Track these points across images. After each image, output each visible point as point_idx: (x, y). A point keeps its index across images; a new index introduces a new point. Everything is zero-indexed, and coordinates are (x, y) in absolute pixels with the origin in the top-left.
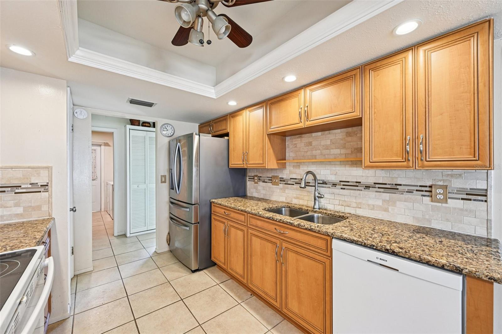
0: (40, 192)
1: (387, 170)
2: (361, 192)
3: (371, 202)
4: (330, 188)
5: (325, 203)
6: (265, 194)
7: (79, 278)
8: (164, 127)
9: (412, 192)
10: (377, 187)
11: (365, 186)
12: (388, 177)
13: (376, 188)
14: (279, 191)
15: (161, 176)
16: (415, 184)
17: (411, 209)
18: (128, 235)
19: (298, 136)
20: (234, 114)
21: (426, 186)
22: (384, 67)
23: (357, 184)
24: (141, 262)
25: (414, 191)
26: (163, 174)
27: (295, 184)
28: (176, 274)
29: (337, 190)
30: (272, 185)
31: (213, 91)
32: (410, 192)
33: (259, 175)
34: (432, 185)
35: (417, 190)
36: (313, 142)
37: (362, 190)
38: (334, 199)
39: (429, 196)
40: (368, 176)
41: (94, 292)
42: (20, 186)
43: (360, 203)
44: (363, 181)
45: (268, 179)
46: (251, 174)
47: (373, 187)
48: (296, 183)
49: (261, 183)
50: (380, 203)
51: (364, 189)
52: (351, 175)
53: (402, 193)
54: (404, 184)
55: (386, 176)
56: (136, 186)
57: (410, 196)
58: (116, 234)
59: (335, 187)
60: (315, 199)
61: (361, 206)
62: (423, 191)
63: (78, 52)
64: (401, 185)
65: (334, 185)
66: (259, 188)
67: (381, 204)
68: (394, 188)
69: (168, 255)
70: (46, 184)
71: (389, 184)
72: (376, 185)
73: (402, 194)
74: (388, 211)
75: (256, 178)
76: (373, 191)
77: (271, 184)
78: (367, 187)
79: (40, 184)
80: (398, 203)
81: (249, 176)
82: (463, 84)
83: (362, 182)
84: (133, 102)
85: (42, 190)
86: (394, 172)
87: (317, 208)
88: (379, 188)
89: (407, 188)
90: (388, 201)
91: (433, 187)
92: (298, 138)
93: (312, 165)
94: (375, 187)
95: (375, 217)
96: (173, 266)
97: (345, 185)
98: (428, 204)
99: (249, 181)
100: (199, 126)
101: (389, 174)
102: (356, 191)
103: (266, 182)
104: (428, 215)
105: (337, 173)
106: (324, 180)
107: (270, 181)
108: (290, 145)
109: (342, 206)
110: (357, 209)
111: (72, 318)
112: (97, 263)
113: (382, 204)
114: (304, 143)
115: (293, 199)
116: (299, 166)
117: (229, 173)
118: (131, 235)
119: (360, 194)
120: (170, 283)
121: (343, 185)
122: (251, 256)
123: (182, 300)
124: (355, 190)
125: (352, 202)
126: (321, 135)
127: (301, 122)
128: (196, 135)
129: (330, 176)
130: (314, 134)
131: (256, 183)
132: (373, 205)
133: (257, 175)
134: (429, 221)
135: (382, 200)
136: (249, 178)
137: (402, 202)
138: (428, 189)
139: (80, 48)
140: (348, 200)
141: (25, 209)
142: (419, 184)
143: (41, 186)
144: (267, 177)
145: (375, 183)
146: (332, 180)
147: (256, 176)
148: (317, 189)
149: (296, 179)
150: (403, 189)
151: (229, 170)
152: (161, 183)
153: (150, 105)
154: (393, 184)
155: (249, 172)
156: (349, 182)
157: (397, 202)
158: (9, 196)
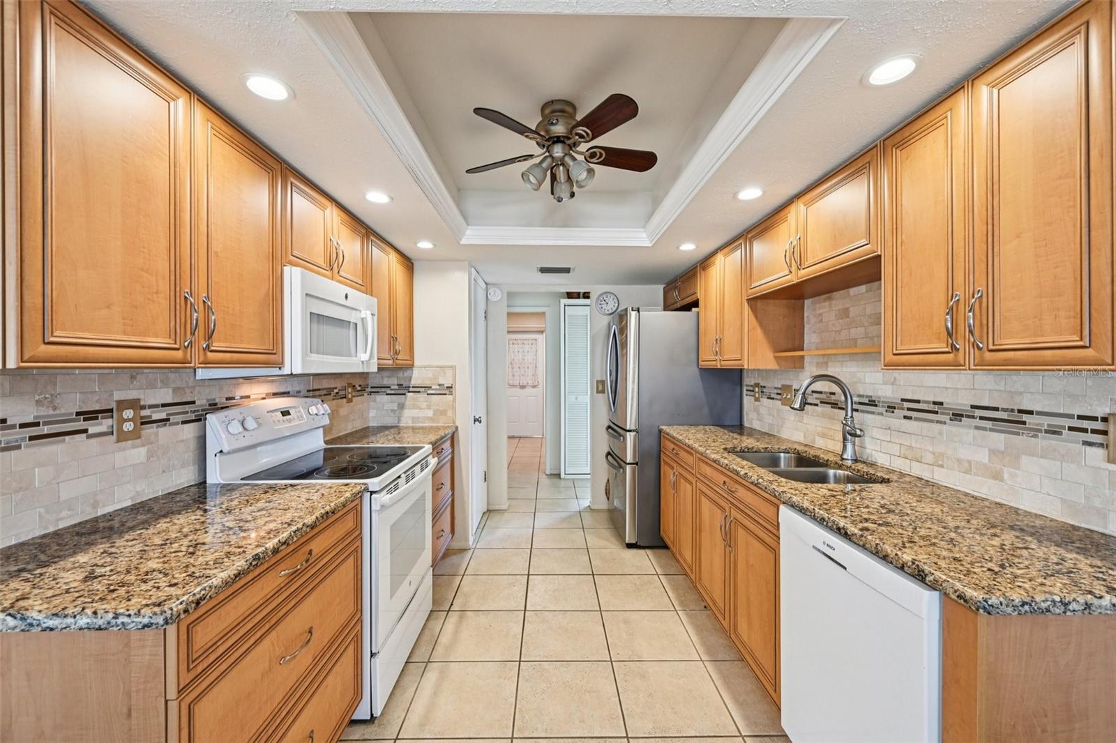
0: (446, 394)
1: (998, 372)
2: (944, 427)
3: (965, 453)
4: (882, 414)
5: (872, 450)
6: (772, 424)
7: (491, 513)
8: (602, 299)
9: (1060, 433)
10: (979, 415)
11: (951, 412)
12: (1000, 391)
13: (976, 418)
14: (793, 419)
15: (597, 381)
16: (1067, 412)
17: (1056, 479)
18: (563, 476)
19: (824, 296)
20: (704, 263)
21: (1095, 419)
22: (917, 138)
23: (936, 408)
24: (564, 515)
25: (1063, 431)
26: (599, 379)
27: (819, 404)
28: (603, 543)
29: (896, 421)
30: (782, 404)
31: (644, 235)
32: (1054, 431)
33: (762, 384)
34: (1109, 414)
35: (1071, 429)
36: (851, 309)
37: (945, 423)
38: (890, 442)
39: (1101, 445)
40: (957, 389)
41: (501, 532)
42: (431, 387)
43: (942, 455)
44: (947, 401)
45: (776, 391)
46: (750, 382)
47: (968, 417)
48: (821, 402)
49: (765, 401)
50: (983, 456)
51: (951, 420)
52: (922, 386)
53: (1035, 432)
54: (1040, 410)
55: (997, 387)
56: (573, 398)
57: (1053, 442)
58: (548, 472)
59: (893, 412)
60: (845, 439)
61: (943, 461)
62: (1085, 431)
63: (468, 232)
64: (1031, 412)
65: (891, 408)
66: (763, 411)
67: (986, 460)
68: (1016, 420)
69: (605, 516)
70: (450, 385)
71: (1004, 410)
72: (976, 410)
73: (1036, 436)
74: (1002, 480)
75: (757, 389)
76: (969, 427)
77: (780, 402)
78: (957, 416)
79: (446, 386)
80: (1025, 459)
81: (746, 385)
82: (1061, 157)
83: (948, 403)
84: (544, 270)
85: (447, 392)
86: (1015, 378)
87: (849, 458)
88: (981, 418)
89: (1046, 422)
90: (1003, 453)
91: (1111, 420)
92: (825, 300)
93: (850, 361)
94: (973, 417)
95: (972, 493)
96: (605, 531)
97: (913, 408)
98: (1099, 468)
99: (746, 395)
100: (664, 288)
101: (1003, 383)
102: (934, 425)
103: (773, 399)
104: (1099, 497)
105: (895, 379)
106: (871, 397)
107: (779, 397)
108: (811, 316)
109: (906, 458)
110: (935, 468)
111: (472, 550)
112: (514, 502)
113: (989, 460)
114: (836, 311)
115: (816, 437)
116: (827, 363)
117: (699, 378)
118: (567, 477)
119: (940, 433)
120: (588, 551)
121: (909, 409)
122: (700, 532)
123: (593, 575)
124: (932, 421)
125: (925, 450)
126: (867, 291)
127: (791, 272)
128: (632, 310)
129: (883, 387)
130: (853, 291)
131: (757, 400)
132: (969, 462)
133: (759, 384)
134: (1103, 515)
135: (989, 450)
136: (747, 390)
137: (1035, 458)
138: (1099, 425)
139: (469, 227)
140: (918, 446)
141: (436, 412)
142: (1077, 412)
143: (447, 387)
144: (776, 388)
145: (972, 407)
146: (886, 397)
147: (757, 385)
148: (849, 414)
149: (821, 393)
150: (1037, 425)
151: (700, 372)
152: (597, 392)
153: (567, 270)
154: (1012, 411)
155: (747, 377)
156: (918, 402)
157: (1024, 456)
158: (422, 397)
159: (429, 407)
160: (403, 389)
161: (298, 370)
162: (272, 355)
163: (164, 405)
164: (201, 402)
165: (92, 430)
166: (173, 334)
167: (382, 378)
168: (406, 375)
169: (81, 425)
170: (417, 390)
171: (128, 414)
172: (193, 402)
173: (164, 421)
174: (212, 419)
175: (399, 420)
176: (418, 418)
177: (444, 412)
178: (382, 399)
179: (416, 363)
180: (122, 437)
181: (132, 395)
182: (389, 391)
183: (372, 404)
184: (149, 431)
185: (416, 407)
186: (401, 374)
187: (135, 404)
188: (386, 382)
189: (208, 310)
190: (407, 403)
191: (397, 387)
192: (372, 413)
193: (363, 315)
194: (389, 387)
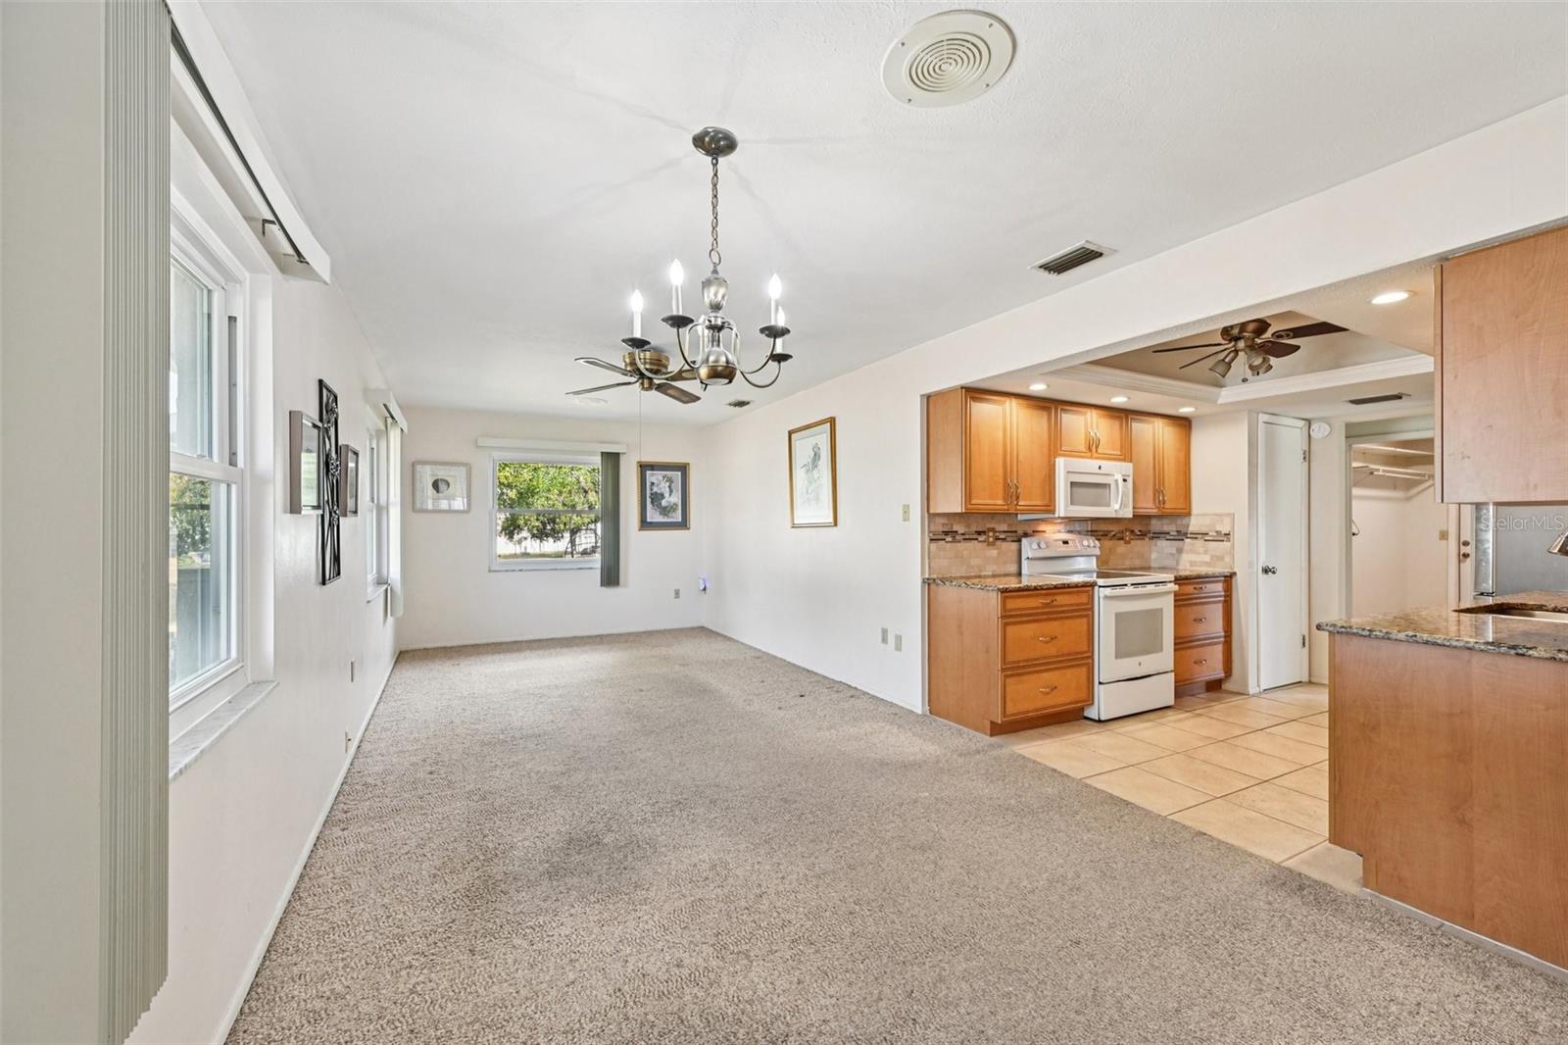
0: (1223, 541)
42: (1208, 534)
70: (1228, 532)
79: (1223, 532)
85: (1225, 539)
141: (1213, 557)
143: (1225, 534)
158: (1199, 543)
159: (1206, 552)
160: (1181, 535)
161: (1062, 515)
162: (1049, 507)
163: (1004, 532)
164: (1020, 532)
165: (980, 539)
166: (1005, 499)
167: (1163, 525)
168: (1184, 522)
169: (975, 536)
170: (1195, 536)
171: (991, 534)
172: (1016, 532)
173: (1004, 540)
174: (1024, 541)
175: (1178, 563)
176: (1196, 562)
177: (1221, 558)
178: (1162, 543)
179: (1194, 511)
180: (989, 544)
181: (992, 526)
182: (1168, 537)
183: (1154, 547)
184: (999, 543)
185: (1192, 551)
186: (1179, 522)
187: (993, 530)
188: (1166, 528)
189: (1017, 487)
190: (1185, 547)
191: (1175, 533)
192: (1154, 556)
193: (1116, 478)
194: (1168, 533)
